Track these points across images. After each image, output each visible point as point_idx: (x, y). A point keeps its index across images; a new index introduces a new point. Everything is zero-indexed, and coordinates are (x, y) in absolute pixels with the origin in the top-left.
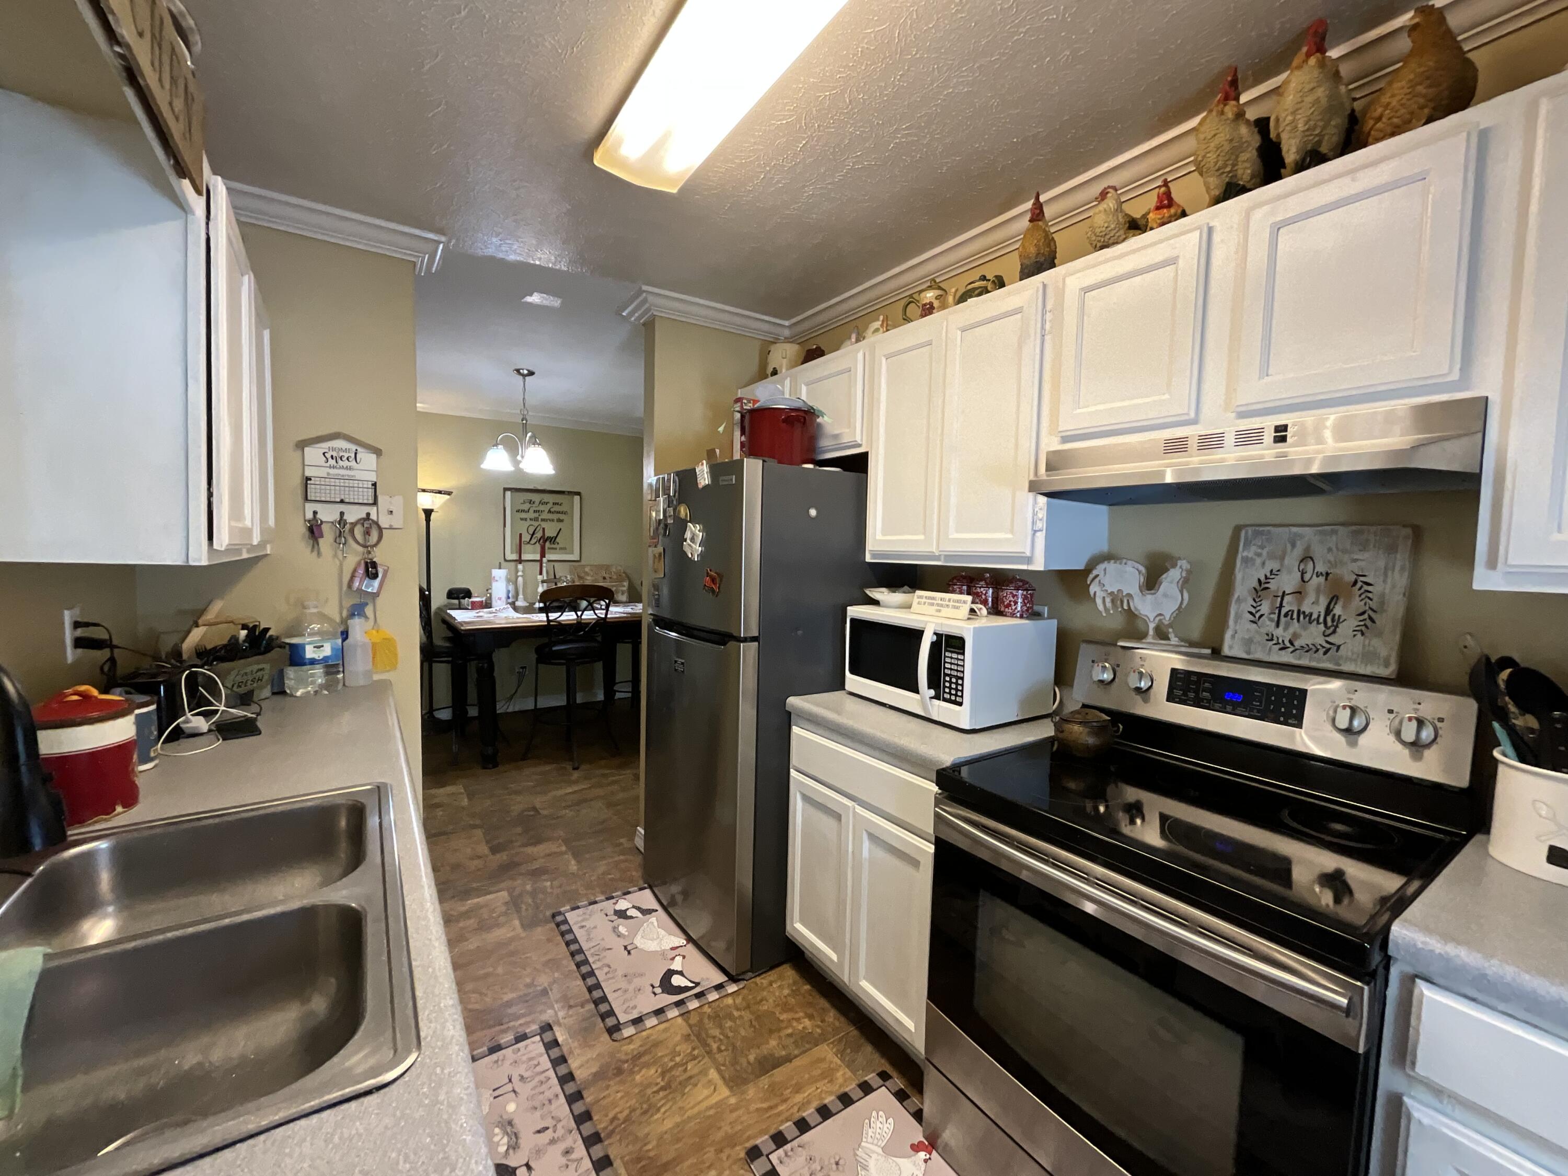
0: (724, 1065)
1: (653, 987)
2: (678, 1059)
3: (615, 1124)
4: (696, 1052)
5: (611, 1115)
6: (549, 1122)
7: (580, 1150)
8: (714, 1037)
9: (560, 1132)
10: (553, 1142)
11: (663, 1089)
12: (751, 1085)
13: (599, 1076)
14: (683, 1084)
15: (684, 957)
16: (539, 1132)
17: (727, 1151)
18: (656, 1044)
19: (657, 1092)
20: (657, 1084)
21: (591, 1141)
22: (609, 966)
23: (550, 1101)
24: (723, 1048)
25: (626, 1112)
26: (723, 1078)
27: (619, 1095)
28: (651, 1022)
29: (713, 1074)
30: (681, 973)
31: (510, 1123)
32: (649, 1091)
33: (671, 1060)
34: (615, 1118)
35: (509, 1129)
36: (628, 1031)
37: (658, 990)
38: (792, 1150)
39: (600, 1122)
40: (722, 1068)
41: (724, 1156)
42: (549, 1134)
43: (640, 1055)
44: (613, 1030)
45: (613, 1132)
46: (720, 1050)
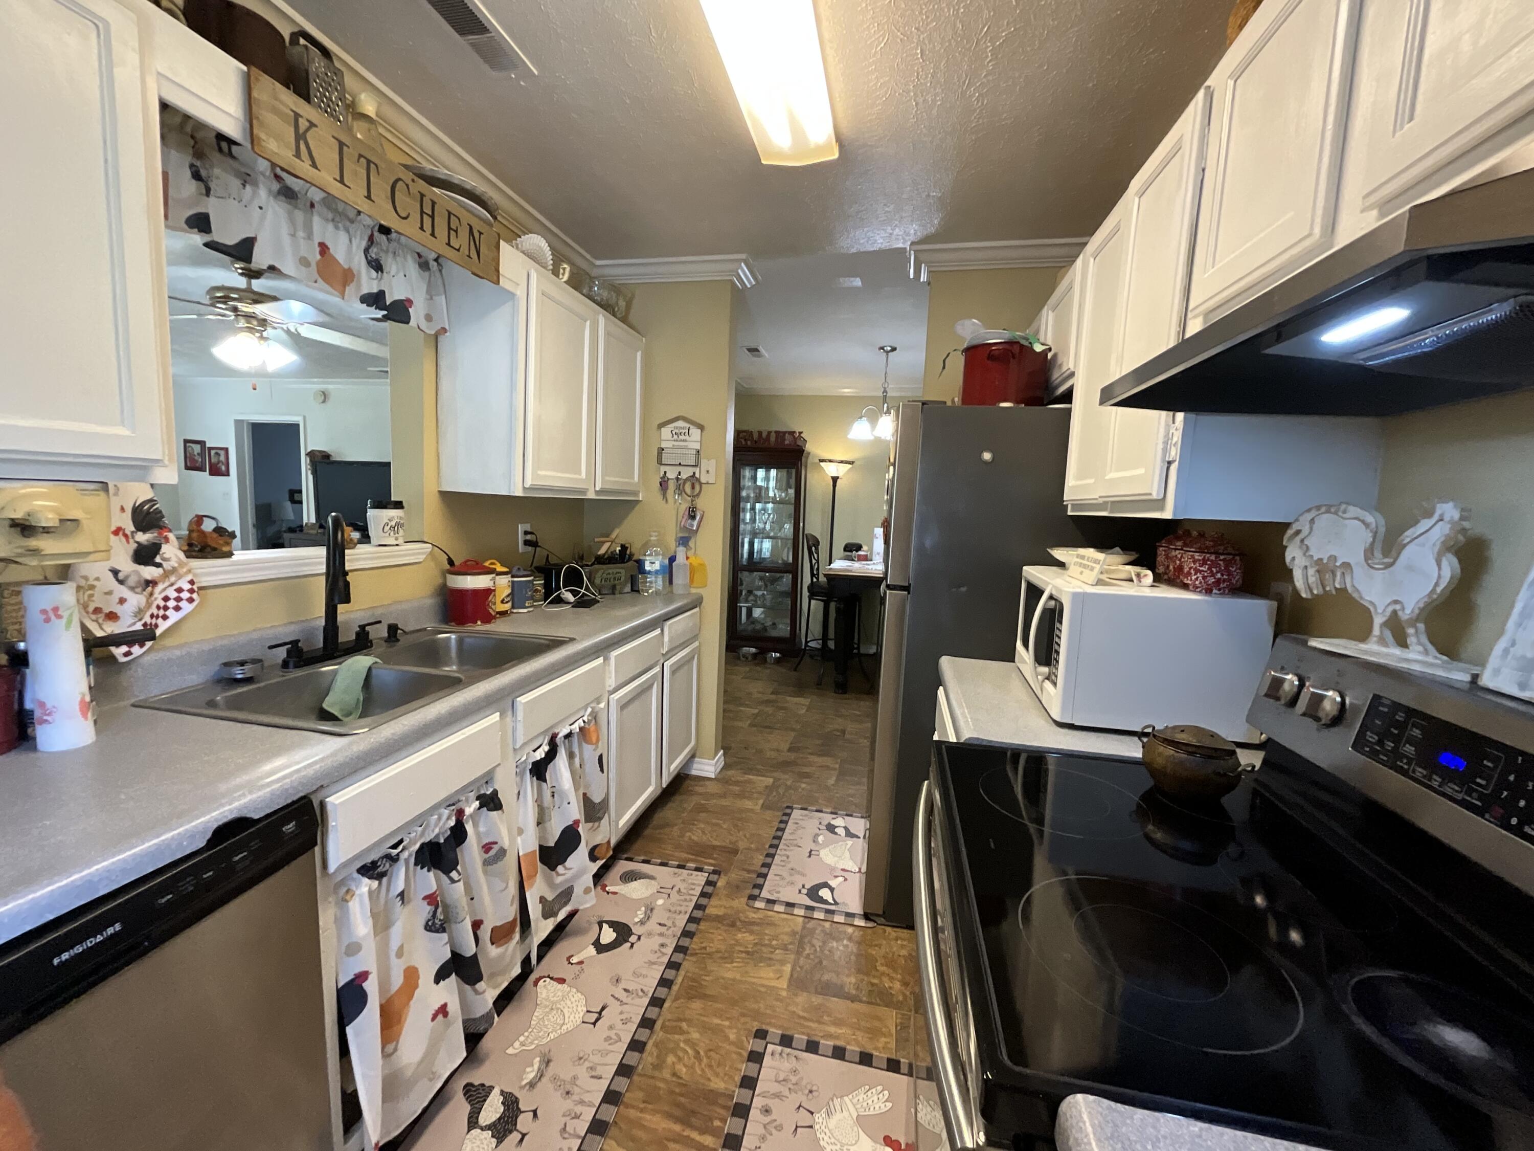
0: (801, 967)
1: (803, 887)
2: (774, 942)
3: (703, 951)
4: (790, 947)
5: (703, 945)
6: (669, 923)
7: (669, 950)
8: (813, 946)
9: (670, 932)
10: (661, 935)
11: (748, 953)
12: (805, 994)
13: (718, 919)
14: (762, 959)
15: (846, 880)
16: (660, 924)
17: (748, 1019)
18: (772, 924)
19: (742, 952)
20: (746, 947)
21: (679, 949)
22: (788, 857)
23: (680, 912)
24: (812, 956)
25: (714, 950)
26: (792, 975)
27: (720, 937)
28: (779, 908)
29: (788, 968)
30: (832, 890)
31: (652, 910)
32: (738, 948)
33: (769, 940)
34: (705, 948)
35: (649, 912)
36: (759, 904)
37: (805, 891)
38: (788, 1055)
39: (694, 944)
40: (798, 969)
41: (743, 1020)
42: (663, 929)
43: (753, 923)
44: (753, 898)
45: (696, 954)
46: (808, 956)
